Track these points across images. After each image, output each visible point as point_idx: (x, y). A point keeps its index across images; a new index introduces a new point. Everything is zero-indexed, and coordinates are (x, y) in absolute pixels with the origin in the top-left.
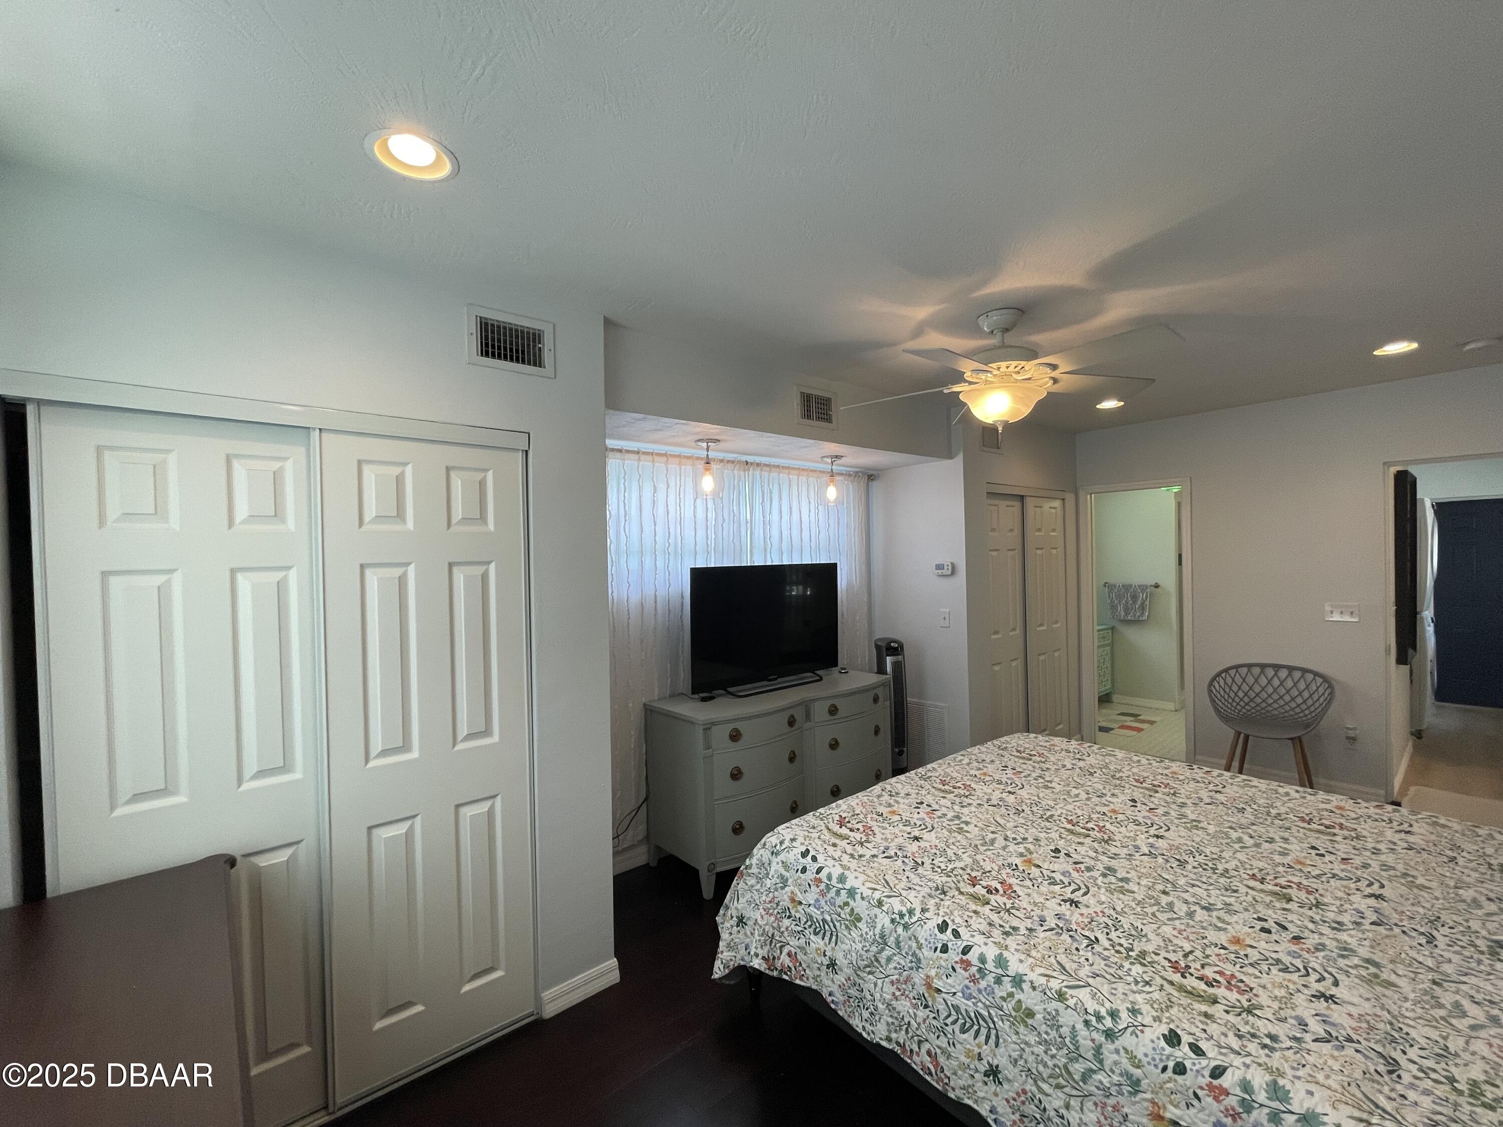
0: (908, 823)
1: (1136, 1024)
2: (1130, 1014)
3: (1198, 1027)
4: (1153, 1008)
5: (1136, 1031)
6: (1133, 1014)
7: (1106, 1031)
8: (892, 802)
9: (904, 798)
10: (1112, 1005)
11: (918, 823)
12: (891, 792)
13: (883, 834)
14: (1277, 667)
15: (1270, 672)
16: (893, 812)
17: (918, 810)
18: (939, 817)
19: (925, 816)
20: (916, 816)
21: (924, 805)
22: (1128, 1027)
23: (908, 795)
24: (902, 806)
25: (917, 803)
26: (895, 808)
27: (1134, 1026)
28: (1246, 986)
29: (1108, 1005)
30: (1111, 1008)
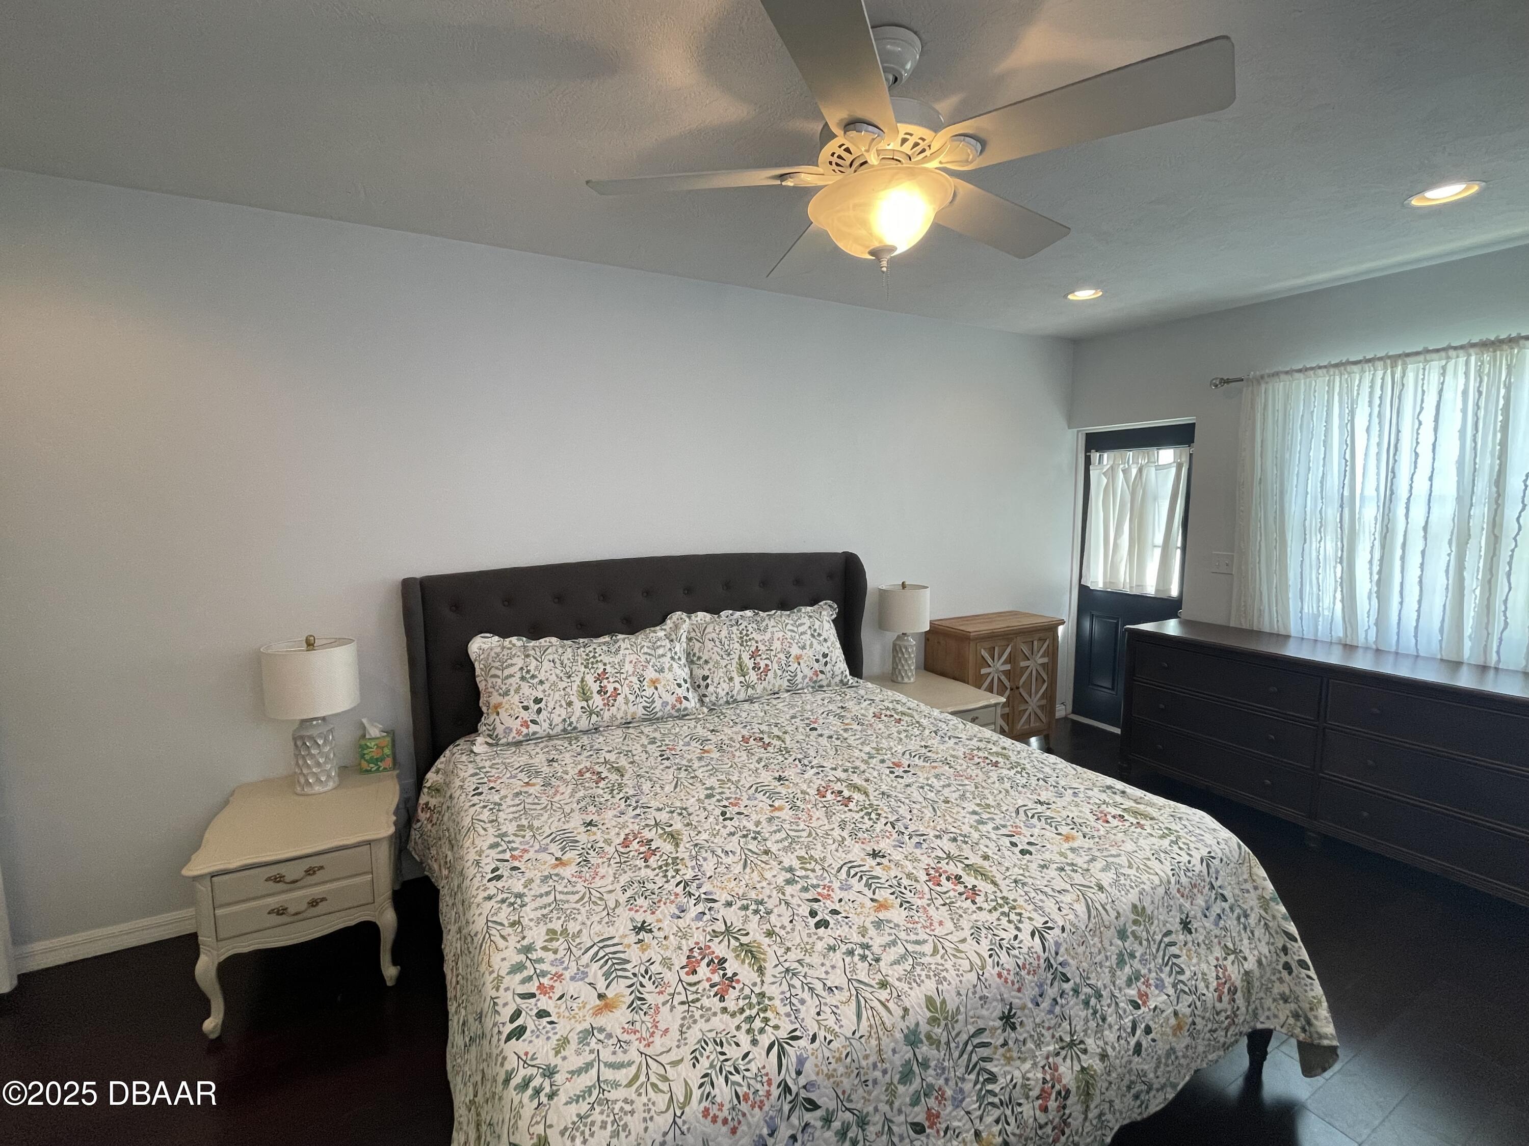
0: (1049, 821)
8: (1071, 855)
9: (1051, 861)
11: (1035, 820)
12: (1073, 871)
13: (1080, 812)
16: (1068, 838)
17: (1032, 840)
18: (1004, 826)
19: (1024, 830)
20: (1036, 831)
21: (1020, 847)
23: (1043, 867)
24: (1056, 849)
25: (1031, 854)
26: (1066, 846)
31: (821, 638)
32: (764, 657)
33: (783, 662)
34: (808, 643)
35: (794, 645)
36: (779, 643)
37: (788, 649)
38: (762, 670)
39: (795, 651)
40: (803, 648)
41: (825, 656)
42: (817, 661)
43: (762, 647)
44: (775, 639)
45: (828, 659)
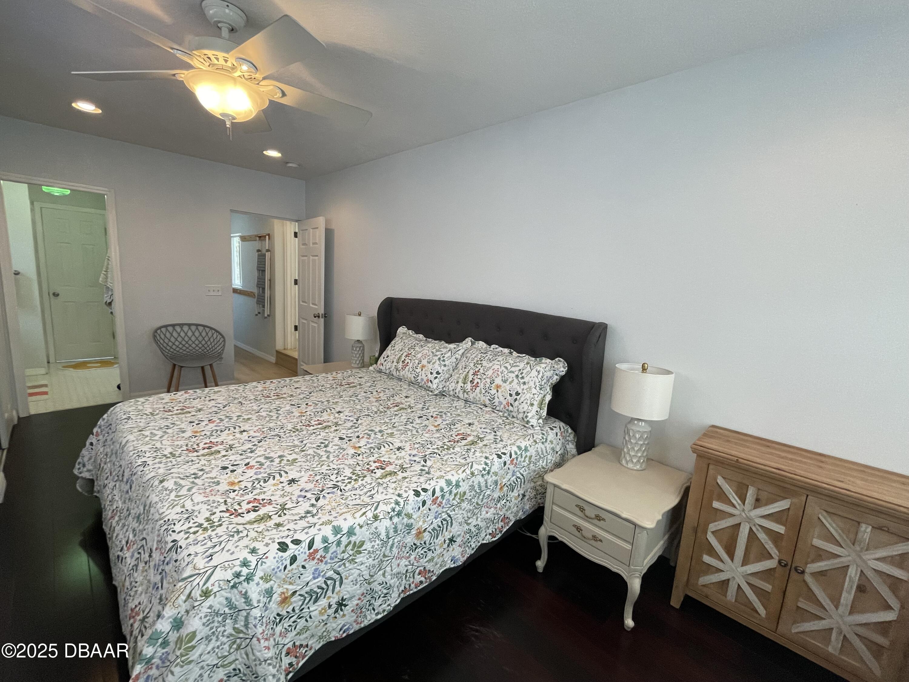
1: (261, 557)
2: (253, 554)
3: (285, 531)
4: (260, 541)
5: (263, 560)
6: (255, 553)
7: (246, 578)
10: (239, 560)
14: (181, 325)
15: (178, 329)
22: (258, 562)
27: (261, 559)
28: (267, 500)
29: (238, 563)
30: (241, 561)
31: (522, 381)
32: (479, 377)
33: (487, 385)
34: (510, 380)
35: (500, 377)
36: (492, 372)
37: (494, 378)
38: (474, 384)
39: (498, 381)
40: (505, 382)
41: (517, 394)
42: (511, 395)
43: (481, 371)
44: (492, 368)
45: (518, 397)
